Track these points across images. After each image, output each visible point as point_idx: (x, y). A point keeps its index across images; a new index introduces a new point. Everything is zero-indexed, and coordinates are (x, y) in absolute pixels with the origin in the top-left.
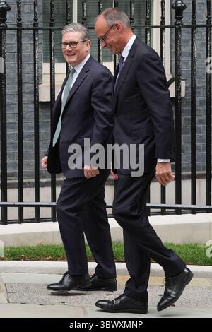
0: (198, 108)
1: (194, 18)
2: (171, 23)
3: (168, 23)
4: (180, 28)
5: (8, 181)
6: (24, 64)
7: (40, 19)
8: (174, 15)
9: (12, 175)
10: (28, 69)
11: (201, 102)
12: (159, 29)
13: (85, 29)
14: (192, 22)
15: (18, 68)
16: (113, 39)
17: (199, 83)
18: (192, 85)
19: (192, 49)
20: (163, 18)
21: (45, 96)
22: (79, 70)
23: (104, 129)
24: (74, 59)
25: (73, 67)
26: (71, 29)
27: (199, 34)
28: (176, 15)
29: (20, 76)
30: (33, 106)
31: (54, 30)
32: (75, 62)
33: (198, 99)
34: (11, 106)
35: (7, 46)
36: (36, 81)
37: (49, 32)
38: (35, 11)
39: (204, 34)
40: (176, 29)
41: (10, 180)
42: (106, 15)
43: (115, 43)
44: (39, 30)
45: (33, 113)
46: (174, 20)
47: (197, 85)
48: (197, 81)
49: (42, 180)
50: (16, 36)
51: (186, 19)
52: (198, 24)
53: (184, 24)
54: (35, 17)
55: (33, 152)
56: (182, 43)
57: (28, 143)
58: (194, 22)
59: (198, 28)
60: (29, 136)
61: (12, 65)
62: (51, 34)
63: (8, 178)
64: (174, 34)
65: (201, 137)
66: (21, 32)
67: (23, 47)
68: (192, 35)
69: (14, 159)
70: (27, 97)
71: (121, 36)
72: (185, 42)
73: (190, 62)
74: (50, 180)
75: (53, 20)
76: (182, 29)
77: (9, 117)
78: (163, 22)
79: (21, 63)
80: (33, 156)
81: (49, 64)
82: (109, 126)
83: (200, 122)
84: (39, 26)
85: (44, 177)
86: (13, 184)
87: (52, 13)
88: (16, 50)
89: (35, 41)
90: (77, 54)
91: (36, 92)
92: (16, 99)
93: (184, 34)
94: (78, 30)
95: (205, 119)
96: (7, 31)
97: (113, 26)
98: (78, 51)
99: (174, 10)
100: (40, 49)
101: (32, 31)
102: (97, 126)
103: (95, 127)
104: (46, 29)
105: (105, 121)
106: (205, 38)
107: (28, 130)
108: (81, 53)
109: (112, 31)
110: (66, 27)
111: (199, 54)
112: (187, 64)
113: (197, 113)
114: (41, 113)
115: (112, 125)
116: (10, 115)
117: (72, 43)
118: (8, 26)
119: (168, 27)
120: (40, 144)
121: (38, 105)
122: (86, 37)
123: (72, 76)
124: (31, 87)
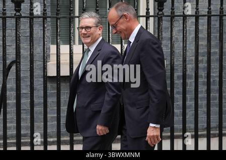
0: (176, 81)
1: (173, 9)
2: (154, 13)
3: (152, 13)
4: (161, 17)
5: (22, 141)
6: (35, 46)
7: (48, 10)
8: (157, 7)
9: (25, 135)
10: (38, 50)
11: (178, 77)
12: (145, 18)
13: (98, 16)
14: (171, 12)
15: (31, 49)
16: (122, 27)
17: (177, 62)
18: (171, 63)
19: (171, 35)
20: (148, 9)
21: (52, 72)
22: (92, 49)
23: (114, 96)
24: (88, 40)
25: (88, 47)
26: (87, 16)
27: (177, 22)
28: (158, 7)
29: (32, 55)
30: (42, 80)
31: (59, 19)
32: (89, 43)
33: (176, 75)
34: (25, 79)
35: (21, 31)
36: (45, 59)
37: (55, 20)
38: (44, 3)
39: (181, 22)
40: (159, 18)
41: (23, 139)
42: (117, 8)
43: (124, 30)
44: (48, 19)
45: (43, 85)
46: (157, 11)
47: (176, 63)
48: (175, 60)
49: (50, 140)
50: (29, 23)
51: (167, 10)
52: (176, 14)
53: (165, 14)
54: (44, 8)
55: (43, 117)
56: (163, 29)
57: (39, 109)
58: (173, 13)
59: (176, 18)
60: (39, 104)
61: (26, 47)
62: (57, 22)
63: (22, 138)
64: (157, 22)
65: (178, 105)
66: (33, 20)
67: (35, 32)
68: (171, 23)
69: (27, 123)
70: (38, 72)
71: (129, 24)
72: (165, 28)
73: (170, 45)
74: (56, 139)
75: (58, 11)
76: (163, 18)
77: (23, 89)
78: (148, 13)
79: (33, 45)
80: (43, 120)
81: (56, 46)
82: (117, 94)
83: (178, 93)
84: (48, 15)
85: (51, 137)
86: (26, 142)
87: (58, 5)
88: (28, 34)
89: (44, 27)
90: (91, 36)
91: (45, 68)
92: (28, 74)
93: (165, 22)
94: (92, 17)
95: (181, 90)
96: (21, 19)
97: (122, 16)
98: (92, 34)
99: (156, 3)
100: (48, 34)
101: (42, 19)
102: (108, 94)
103: (106, 95)
104: (54, 17)
105: (115, 90)
106: (182, 25)
107: (38, 99)
108: (94, 36)
109: (121, 20)
110: (83, 14)
111: (177, 39)
112: (166, 46)
113: (175, 86)
114: (49, 85)
115: (119, 93)
116: (24, 87)
117: (87, 27)
118: (23, 15)
119: (152, 16)
120: (48, 110)
121: (47, 79)
122: (98, 23)
123: (87, 54)
124: (41, 64)
